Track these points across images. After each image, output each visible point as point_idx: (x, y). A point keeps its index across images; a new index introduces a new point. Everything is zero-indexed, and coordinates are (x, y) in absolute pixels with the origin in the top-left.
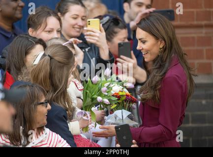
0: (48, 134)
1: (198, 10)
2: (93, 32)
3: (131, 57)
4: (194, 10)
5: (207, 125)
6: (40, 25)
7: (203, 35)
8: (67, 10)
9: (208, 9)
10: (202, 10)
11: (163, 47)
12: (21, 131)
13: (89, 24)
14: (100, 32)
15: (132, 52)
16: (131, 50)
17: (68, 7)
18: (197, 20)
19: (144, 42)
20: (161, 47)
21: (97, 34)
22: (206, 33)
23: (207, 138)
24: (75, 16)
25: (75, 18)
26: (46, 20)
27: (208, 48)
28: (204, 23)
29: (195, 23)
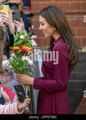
1: (72, 2)
2: (4, 14)
3: (21, 22)
4: (69, 2)
5: (77, 81)
7: (75, 19)
9: (78, 2)
10: (74, 2)
13: (2, 9)
14: (8, 14)
15: (21, 18)
16: (21, 17)
18: (71, 9)
21: (7, 16)
22: (77, 18)
23: (77, 90)
27: (78, 28)
28: (75, 11)
29: (70, 11)
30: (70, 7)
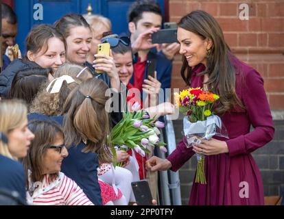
0: (62, 180)
2: (105, 58)
6: (41, 47)
8: (68, 33)
10: (245, 33)
11: (211, 48)
12: (29, 175)
13: (100, 50)
17: (69, 29)
19: (188, 44)
20: (209, 48)
24: (79, 40)
25: (78, 43)
26: (47, 42)
29: (238, 48)
30: (238, 41)
